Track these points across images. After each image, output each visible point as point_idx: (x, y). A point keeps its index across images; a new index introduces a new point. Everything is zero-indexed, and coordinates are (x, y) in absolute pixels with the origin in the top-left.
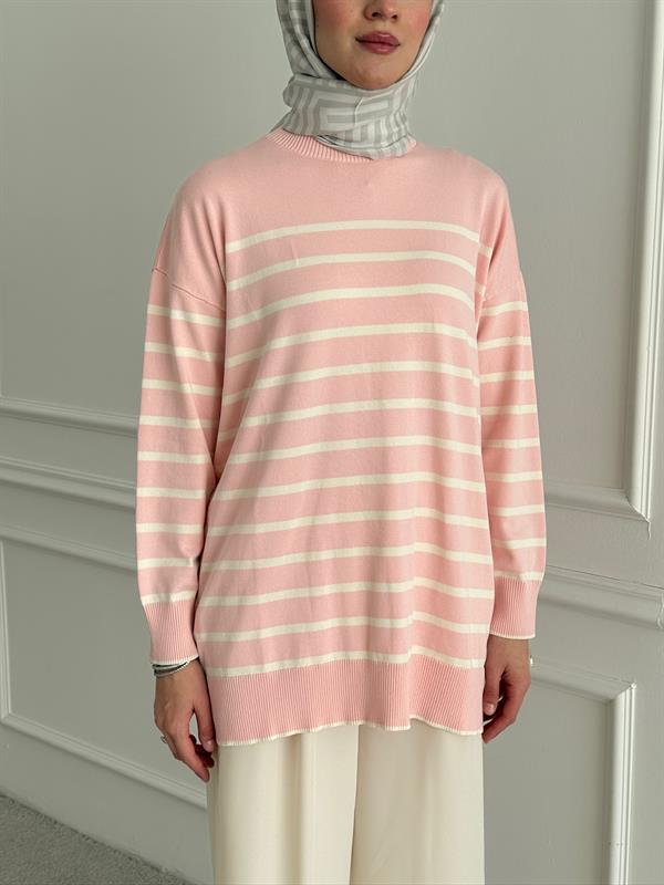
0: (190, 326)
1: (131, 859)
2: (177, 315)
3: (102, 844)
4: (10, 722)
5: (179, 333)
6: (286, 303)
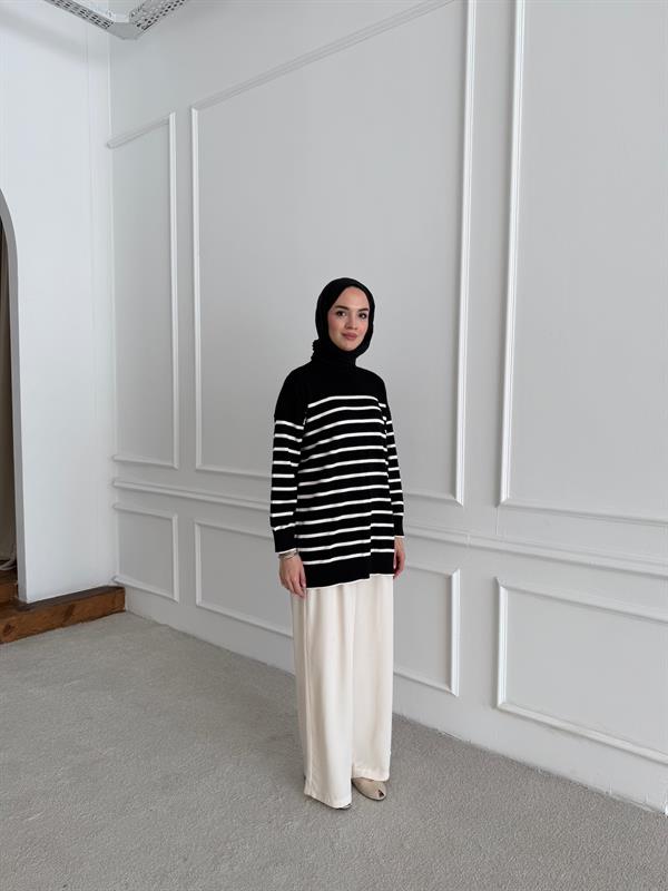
4: (201, 605)
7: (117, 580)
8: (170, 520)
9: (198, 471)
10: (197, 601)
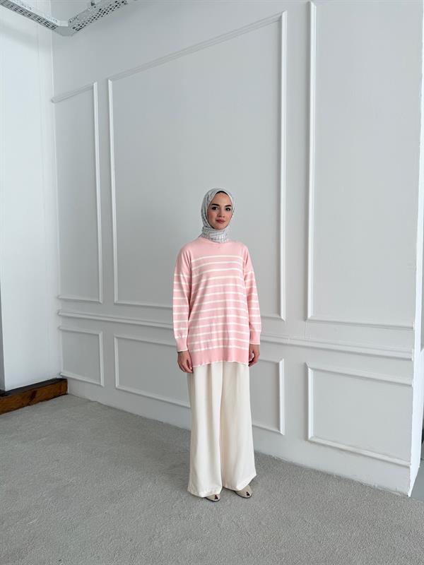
0: (184, 277)
2: (181, 275)
5: (182, 279)
6: (204, 272)
7: (62, 374)
9: (115, 304)
10: (117, 386)
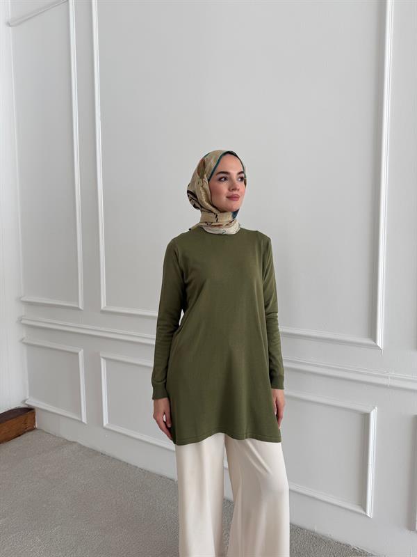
1: (161, 477)
3: (148, 472)
4: (108, 427)
7: (26, 402)
8: (77, 354)
9: (103, 312)
10: (105, 424)
